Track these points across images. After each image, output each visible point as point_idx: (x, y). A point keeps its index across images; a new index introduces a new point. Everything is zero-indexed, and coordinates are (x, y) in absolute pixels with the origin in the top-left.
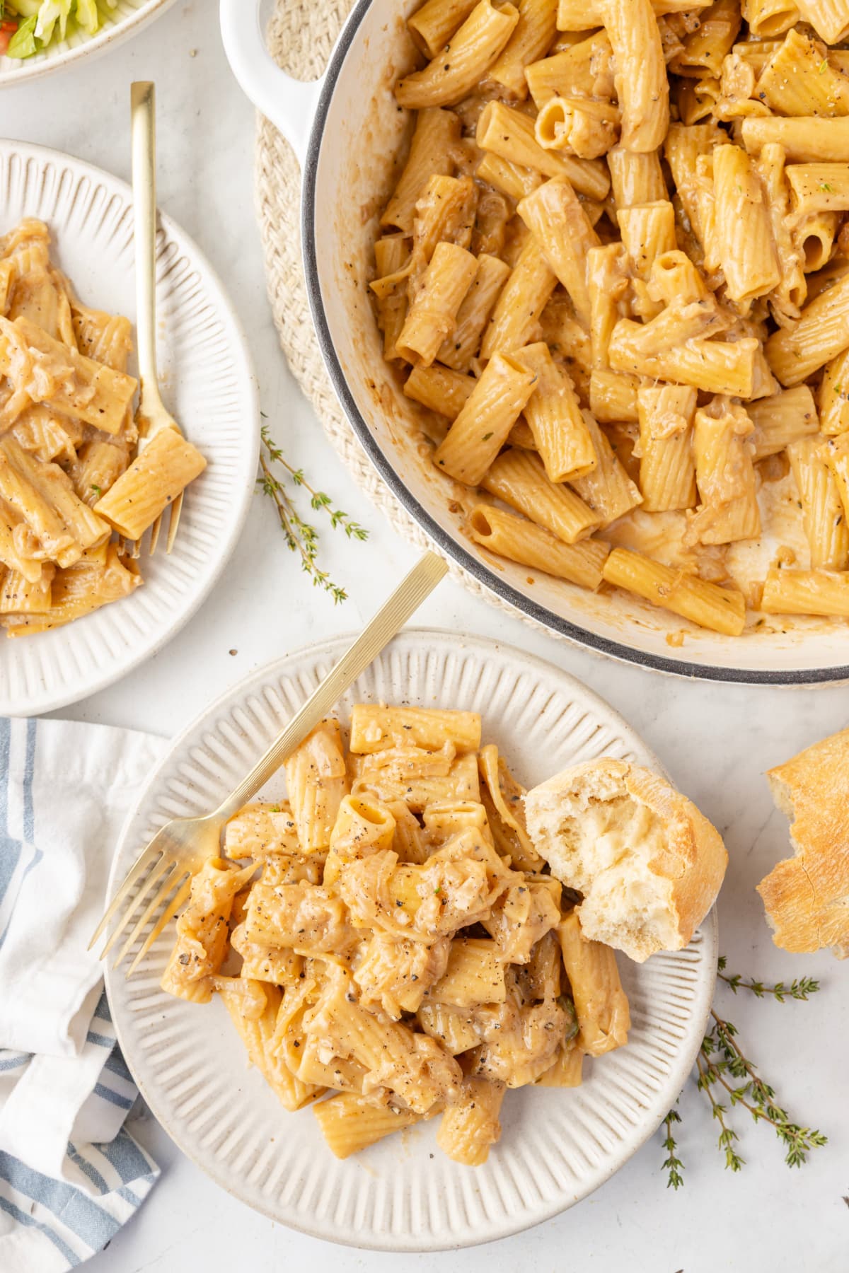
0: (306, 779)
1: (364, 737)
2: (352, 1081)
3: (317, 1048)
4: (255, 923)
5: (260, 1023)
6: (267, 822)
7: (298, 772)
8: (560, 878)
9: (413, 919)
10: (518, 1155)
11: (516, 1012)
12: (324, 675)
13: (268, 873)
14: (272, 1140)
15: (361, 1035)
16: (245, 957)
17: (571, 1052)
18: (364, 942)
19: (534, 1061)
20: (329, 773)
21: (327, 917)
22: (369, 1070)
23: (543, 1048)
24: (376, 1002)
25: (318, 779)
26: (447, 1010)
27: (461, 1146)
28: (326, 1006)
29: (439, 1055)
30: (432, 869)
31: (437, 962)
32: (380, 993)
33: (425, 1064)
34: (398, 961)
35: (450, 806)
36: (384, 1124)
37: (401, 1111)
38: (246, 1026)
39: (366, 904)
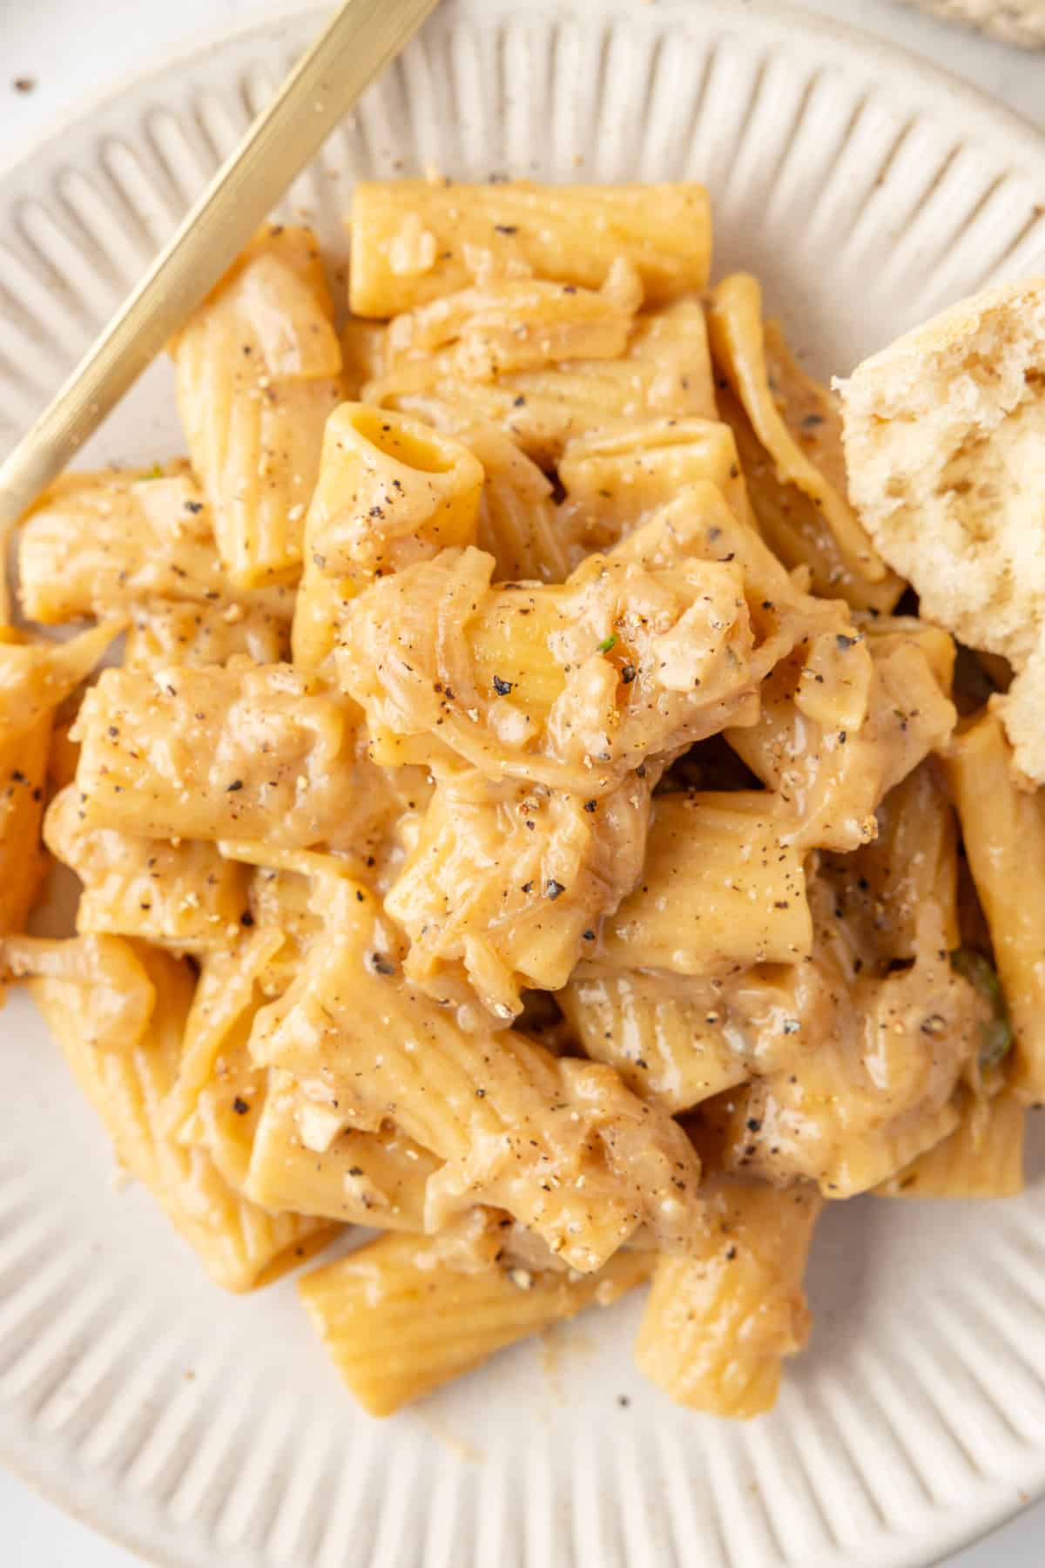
0: (232, 382)
1: (384, 263)
2: (394, 1198)
3: (291, 1112)
4: (104, 771)
5: (140, 1059)
6: (130, 512)
7: (209, 368)
8: (948, 619)
9: (543, 728)
10: (859, 1392)
11: (842, 993)
12: (266, 99)
13: (139, 650)
14: (191, 1376)
15: (413, 1062)
16: (85, 876)
17: (997, 1100)
18: (409, 815)
19: (896, 1120)
20: (292, 365)
21: (302, 743)
22: (439, 1163)
23: (919, 1084)
24: (451, 967)
25: (264, 382)
26: (649, 990)
27: (702, 1366)
28: (312, 987)
29: (630, 1108)
30: (590, 587)
31: (616, 845)
32: (457, 935)
33: (596, 1136)
34: (507, 849)
35: (634, 436)
36: (488, 1318)
37: (535, 1277)
38: (101, 1072)
39: (411, 690)
